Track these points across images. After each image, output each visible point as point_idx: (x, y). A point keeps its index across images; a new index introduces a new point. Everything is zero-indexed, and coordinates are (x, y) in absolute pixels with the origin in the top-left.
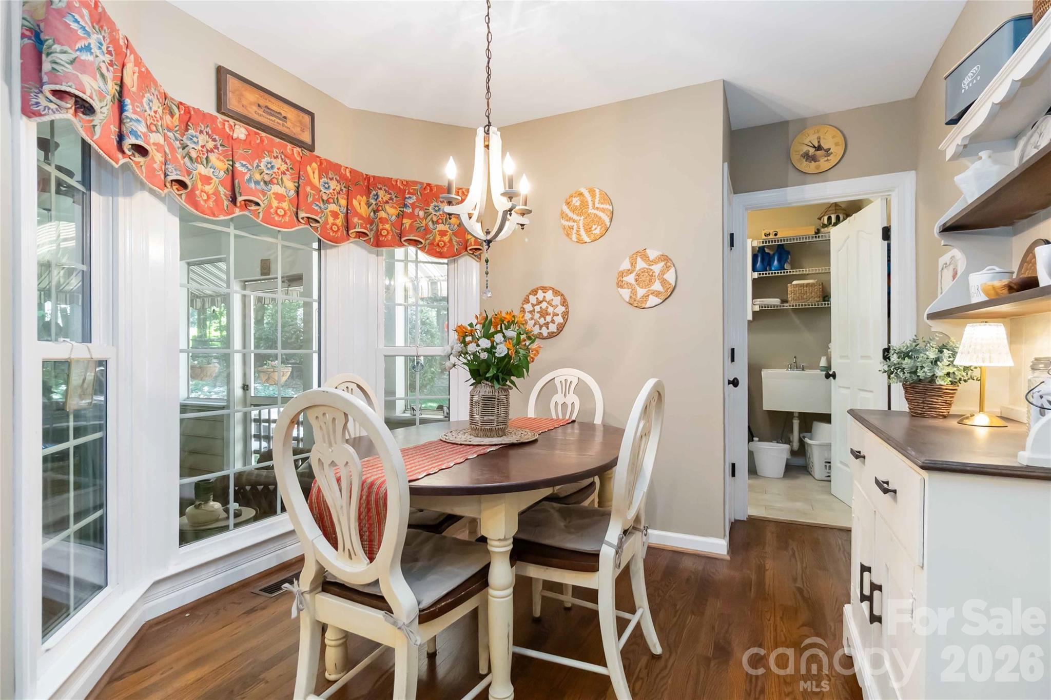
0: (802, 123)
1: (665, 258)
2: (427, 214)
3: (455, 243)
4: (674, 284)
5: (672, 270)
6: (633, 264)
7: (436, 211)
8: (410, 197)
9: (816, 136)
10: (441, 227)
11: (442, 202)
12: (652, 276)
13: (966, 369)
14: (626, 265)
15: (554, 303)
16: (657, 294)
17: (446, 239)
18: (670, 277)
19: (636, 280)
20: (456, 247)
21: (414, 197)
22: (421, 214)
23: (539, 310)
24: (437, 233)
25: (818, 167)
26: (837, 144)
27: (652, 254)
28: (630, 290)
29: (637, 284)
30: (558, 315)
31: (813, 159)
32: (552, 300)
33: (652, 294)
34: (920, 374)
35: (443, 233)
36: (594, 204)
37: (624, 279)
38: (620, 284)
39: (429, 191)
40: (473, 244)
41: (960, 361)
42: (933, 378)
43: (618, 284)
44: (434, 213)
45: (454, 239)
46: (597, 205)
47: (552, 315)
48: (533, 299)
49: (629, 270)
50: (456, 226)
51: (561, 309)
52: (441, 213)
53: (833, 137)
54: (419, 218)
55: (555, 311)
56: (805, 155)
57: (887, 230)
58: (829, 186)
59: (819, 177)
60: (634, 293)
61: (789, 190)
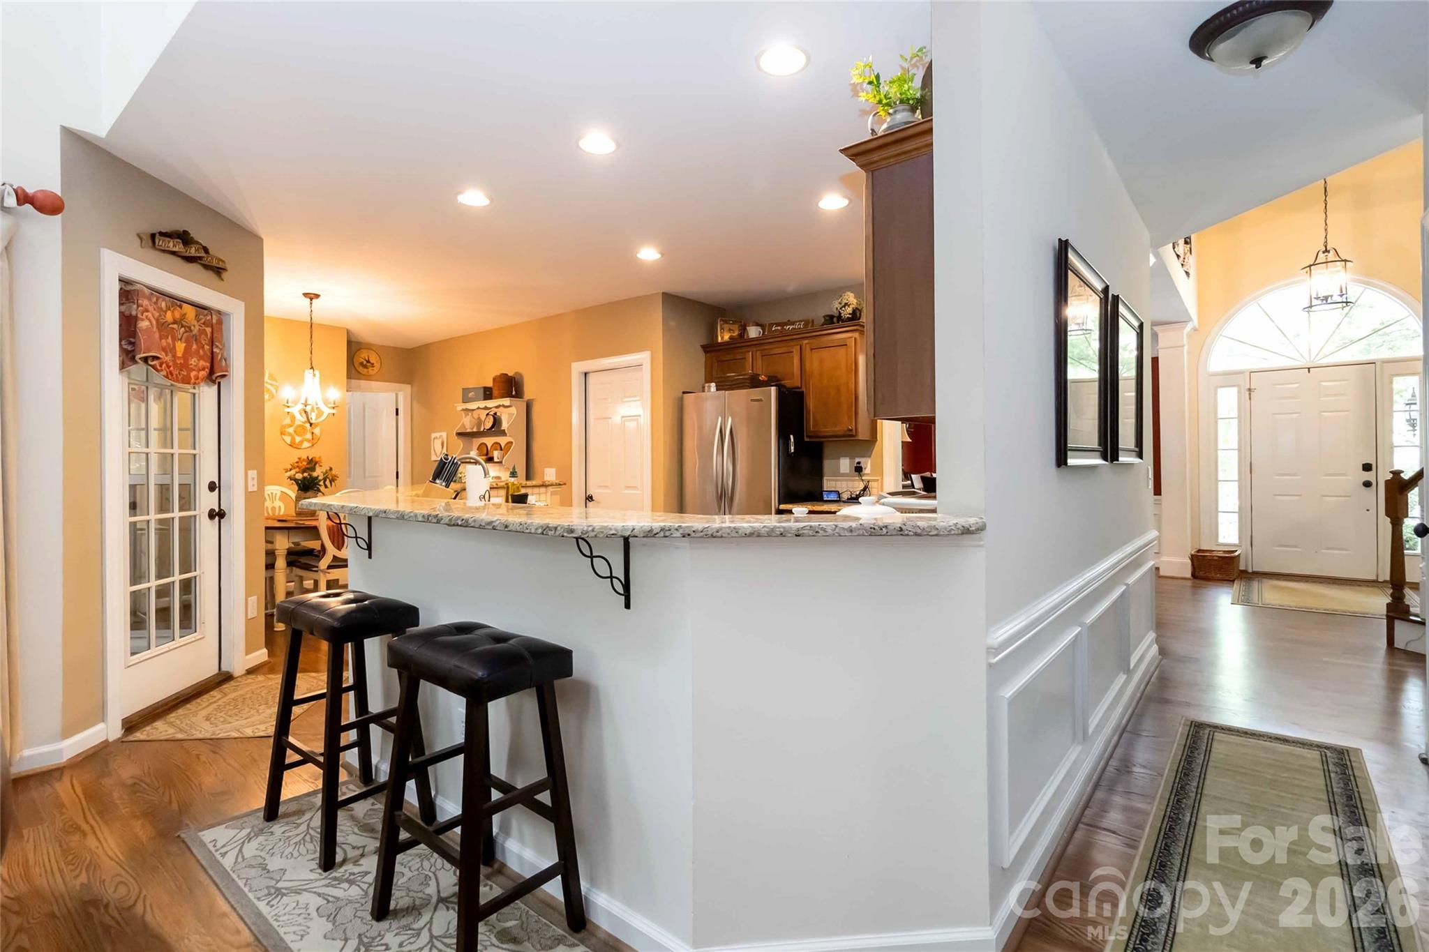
0: (360, 345)
9: (367, 354)
12: (305, 430)
16: (309, 441)
19: (295, 431)
25: (368, 372)
29: (295, 434)
31: (365, 367)
33: (305, 440)
37: (287, 430)
49: (289, 424)
53: (375, 357)
56: (361, 364)
57: (397, 410)
58: (374, 384)
59: (368, 377)
60: (293, 439)
61: (353, 380)
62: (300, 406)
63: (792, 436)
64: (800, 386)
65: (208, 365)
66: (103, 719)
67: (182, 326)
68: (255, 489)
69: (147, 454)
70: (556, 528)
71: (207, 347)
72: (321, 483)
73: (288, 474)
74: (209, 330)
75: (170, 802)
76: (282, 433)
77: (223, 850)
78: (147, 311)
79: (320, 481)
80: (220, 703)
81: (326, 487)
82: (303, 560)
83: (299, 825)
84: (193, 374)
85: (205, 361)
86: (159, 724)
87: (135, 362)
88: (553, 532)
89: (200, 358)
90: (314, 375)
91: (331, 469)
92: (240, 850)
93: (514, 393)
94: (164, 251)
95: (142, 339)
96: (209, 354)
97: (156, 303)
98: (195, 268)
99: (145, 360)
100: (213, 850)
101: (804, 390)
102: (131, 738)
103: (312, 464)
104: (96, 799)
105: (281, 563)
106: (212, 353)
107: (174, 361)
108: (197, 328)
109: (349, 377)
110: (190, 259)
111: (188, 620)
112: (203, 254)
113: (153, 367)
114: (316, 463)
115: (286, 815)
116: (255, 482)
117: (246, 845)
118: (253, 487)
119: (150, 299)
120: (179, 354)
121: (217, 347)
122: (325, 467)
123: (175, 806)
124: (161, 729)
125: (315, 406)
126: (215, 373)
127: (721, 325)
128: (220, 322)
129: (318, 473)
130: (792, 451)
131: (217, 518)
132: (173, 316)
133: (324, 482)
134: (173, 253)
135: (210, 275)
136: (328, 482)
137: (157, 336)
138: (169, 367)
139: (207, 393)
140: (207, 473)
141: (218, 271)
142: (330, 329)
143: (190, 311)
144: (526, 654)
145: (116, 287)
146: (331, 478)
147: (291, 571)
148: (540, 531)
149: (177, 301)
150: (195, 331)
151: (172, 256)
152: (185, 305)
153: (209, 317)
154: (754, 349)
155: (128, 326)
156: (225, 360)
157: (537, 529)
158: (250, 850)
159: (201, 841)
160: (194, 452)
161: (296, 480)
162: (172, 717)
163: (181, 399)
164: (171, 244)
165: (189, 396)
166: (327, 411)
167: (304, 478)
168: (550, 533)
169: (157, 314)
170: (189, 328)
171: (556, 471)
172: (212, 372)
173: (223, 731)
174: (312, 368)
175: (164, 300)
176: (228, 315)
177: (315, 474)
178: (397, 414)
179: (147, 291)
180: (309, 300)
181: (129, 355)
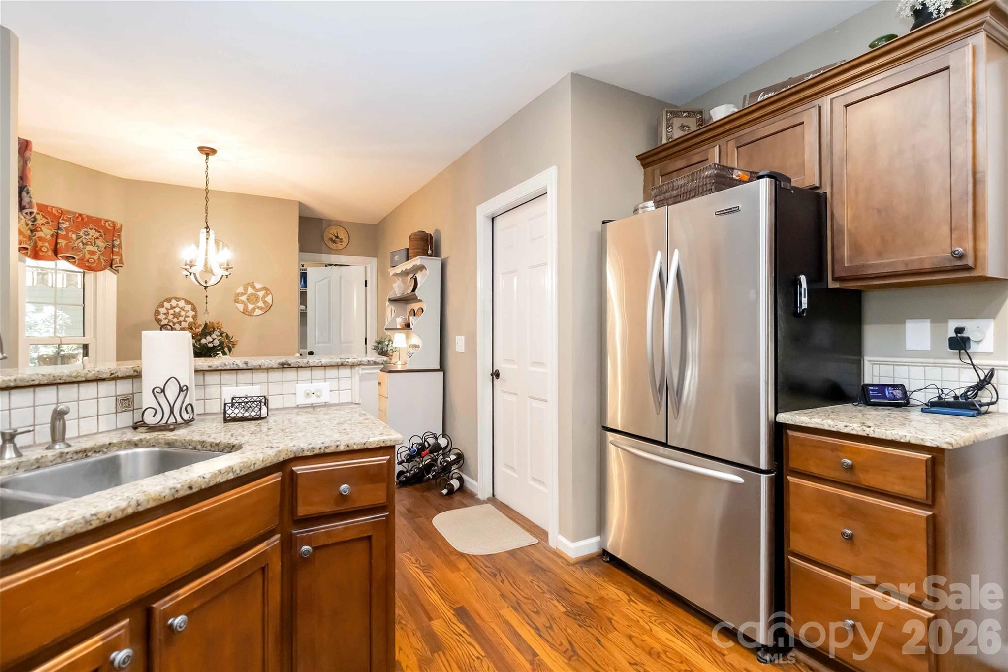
0: (330, 223)
1: (265, 289)
2: (79, 237)
3: (103, 261)
4: (271, 304)
5: (270, 296)
6: (246, 290)
7: (86, 235)
8: (64, 223)
9: (336, 231)
10: (89, 248)
11: (90, 229)
12: (257, 298)
13: (396, 348)
14: (240, 290)
15: (185, 309)
16: (261, 308)
17: (96, 257)
18: (269, 299)
19: (248, 300)
20: (104, 263)
21: (67, 223)
22: (74, 236)
23: (173, 313)
24: (87, 252)
25: (337, 246)
26: (345, 237)
27: (258, 286)
28: (243, 305)
29: (248, 302)
30: (189, 317)
31: (334, 242)
32: (185, 307)
33: (258, 308)
34: (384, 349)
35: (92, 253)
37: (240, 298)
38: (236, 301)
39: (80, 220)
40: (118, 263)
41: (394, 345)
42: (387, 351)
43: (235, 301)
44: (84, 237)
45: (102, 257)
47: (184, 316)
48: (167, 305)
49: (242, 293)
50: (103, 248)
51: (192, 313)
52: (90, 237)
53: (344, 234)
54: (73, 240)
55: (187, 314)
56: (331, 239)
57: (366, 282)
59: (337, 252)
60: (246, 307)
61: (323, 255)
63: (803, 278)
64: (817, 184)
90: (208, 235)
93: (430, 252)
101: (828, 191)
127: (668, 120)
130: (805, 306)
136: (226, 349)
146: (229, 346)
154: (722, 141)
166: (220, 272)
171: (465, 338)
174: (207, 227)
178: (366, 285)
180: (205, 155)
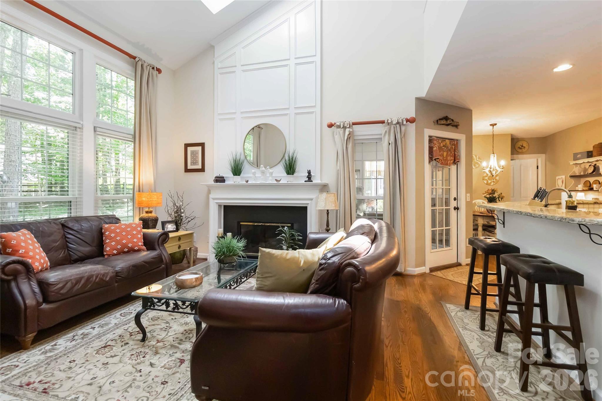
0: (518, 140)
9: (522, 143)
16: (494, 182)
18: (497, 178)
19: (488, 178)
25: (522, 151)
36: (476, 159)
37: (485, 178)
46: (477, 159)
53: (526, 144)
56: (519, 148)
57: (538, 167)
58: (525, 156)
59: (522, 153)
60: (487, 182)
61: (515, 155)
62: (489, 169)
65: (453, 158)
66: (425, 266)
67: (446, 147)
68: (469, 200)
69: (436, 188)
70: (566, 219)
71: (453, 152)
72: (497, 199)
73: (484, 195)
74: (454, 147)
75: (439, 293)
76: (483, 179)
77: (452, 311)
78: (436, 144)
79: (497, 198)
80: (456, 271)
81: (499, 201)
82: (490, 229)
83: (475, 314)
84: (449, 162)
85: (452, 157)
86: (439, 272)
87: (433, 161)
88: (564, 220)
89: (451, 156)
90: (494, 156)
91: (501, 194)
92: (456, 313)
94: (441, 124)
95: (434, 153)
96: (454, 155)
97: (438, 141)
98: (450, 127)
99: (435, 159)
100: (449, 309)
102: (431, 274)
103: (493, 191)
104: (423, 286)
105: (480, 229)
106: (455, 154)
107: (443, 159)
108: (450, 147)
109: (512, 153)
110: (448, 125)
111: (448, 243)
112: (452, 122)
113: (437, 161)
114: (495, 191)
115: (471, 310)
116: (469, 198)
117: (458, 312)
118: (468, 200)
119: (436, 140)
120: (445, 156)
121: (456, 152)
122: (499, 193)
123: (440, 295)
124: (439, 274)
125: (495, 168)
126: (456, 161)
128: (457, 143)
129: (496, 195)
131: (456, 210)
132: (443, 144)
133: (499, 199)
134: (443, 124)
135: (454, 128)
136: (500, 199)
137: (438, 151)
138: (442, 161)
139: (453, 168)
140: (453, 195)
141: (456, 126)
142: (502, 136)
143: (448, 142)
144: (556, 270)
145: (428, 139)
146: (501, 198)
147: (484, 233)
148: (559, 220)
149: (444, 139)
150: (449, 148)
151: (443, 125)
152: (446, 140)
153: (454, 142)
155: (431, 149)
156: (459, 156)
157: (558, 219)
158: (459, 314)
159: (446, 306)
160: (449, 187)
161: (487, 198)
162: (442, 271)
163: (446, 170)
164: (442, 122)
165: (448, 169)
166: (499, 170)
167: (490, 197)
168: (563, 221)
169: (438, 145)
170: (448, 147)
172: (455, 160)
173: (456, 280)
174: (493, 153)
175: (440, 140)
176: (460, 140)
177: (494, 196)
178: (538, 168)
179: (436, 138)
180: (492, 127)
181: (431, 159)
